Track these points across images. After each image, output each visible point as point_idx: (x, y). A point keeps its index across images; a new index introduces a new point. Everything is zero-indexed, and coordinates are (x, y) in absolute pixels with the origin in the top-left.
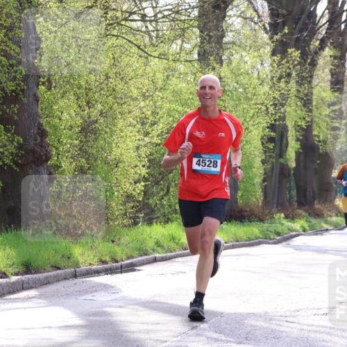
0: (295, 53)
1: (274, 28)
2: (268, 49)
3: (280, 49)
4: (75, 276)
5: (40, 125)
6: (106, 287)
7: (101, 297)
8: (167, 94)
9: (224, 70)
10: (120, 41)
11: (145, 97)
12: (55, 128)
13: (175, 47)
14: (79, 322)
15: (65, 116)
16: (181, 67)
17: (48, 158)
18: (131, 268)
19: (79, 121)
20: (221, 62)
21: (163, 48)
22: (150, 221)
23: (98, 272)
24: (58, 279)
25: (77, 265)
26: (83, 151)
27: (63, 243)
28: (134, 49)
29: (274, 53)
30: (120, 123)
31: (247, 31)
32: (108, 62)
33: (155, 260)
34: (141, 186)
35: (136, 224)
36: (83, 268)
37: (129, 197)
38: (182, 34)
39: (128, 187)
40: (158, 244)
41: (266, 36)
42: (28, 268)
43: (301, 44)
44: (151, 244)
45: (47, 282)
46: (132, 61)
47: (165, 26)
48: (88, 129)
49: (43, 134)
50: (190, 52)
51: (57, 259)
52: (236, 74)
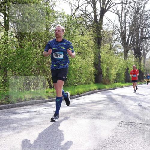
0: (138, 58)
1: (135, 54)
2: (134, 58)
3: (136, 57)
4: (106, 90)
5: (101, 69)
6: (110, 92)
7: (110, 93)
8: (119, 64)
9: (128, 61)
10: (112, 56)
11: (116, 64)
12: (103, 69)
13: (120, 57)
14: (107, 97)
15: (104, 67)
16: (121, 60)
17: (102, 73)
18: (114, 89)
19: (106, 68)
20: (127, 59)
21: (119, 57)
22: (117, 83)
23: (109, 90)
24: (103, 91)
25: (106, 89)
26: (107, 72)
27: (104, 86)
28: (114, 58)
29: (135, 58)
30: (112, 68)
31: (131, 55)
32: (111, 59)
33: (117, 88)
34: (115, 77)
35: (115, 83)
36: (107, 89)
37: (114, 79)
38: (121, 55)
39: (113, 77)
40: (118, 86)
41: (134, 56)
42: (99, 89)
43: (139, 57)
44: (117, 86)
45: (102, 91)
46: (114, 59)
47: (119, 54)
48: (108, 69)
49: (101, 70)
50: (122, 58)
51: (103, 88)
52: (129, 61)
